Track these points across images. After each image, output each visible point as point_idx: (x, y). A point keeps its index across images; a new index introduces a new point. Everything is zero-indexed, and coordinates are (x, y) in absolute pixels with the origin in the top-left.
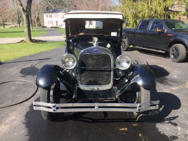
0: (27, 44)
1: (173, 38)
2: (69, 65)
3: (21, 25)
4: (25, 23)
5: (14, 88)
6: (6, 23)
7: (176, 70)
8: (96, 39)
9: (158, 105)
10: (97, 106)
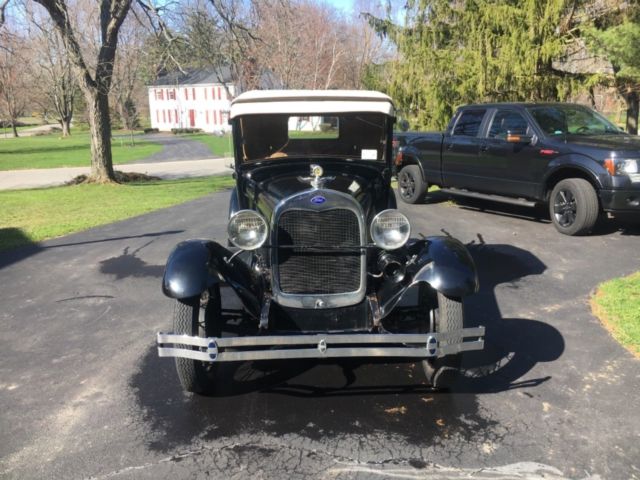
0: (100, 187)
1: (558, 159)
2: (248, 238)
3: (71, 125)
4: (93, 122)
5: (82, 315)
6: (21, 120)
7: (565, 257)
8: (317, 170)
9: (483, 338)
10: (323, 344)
